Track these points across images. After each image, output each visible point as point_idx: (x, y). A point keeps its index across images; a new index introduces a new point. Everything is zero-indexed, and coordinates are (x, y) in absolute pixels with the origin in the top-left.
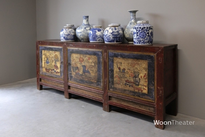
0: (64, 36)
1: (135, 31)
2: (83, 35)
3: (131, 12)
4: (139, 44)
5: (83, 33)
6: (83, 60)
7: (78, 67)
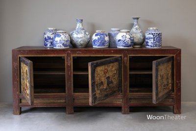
0: (63, 42)
1: (152, 36)
2: (83, 41)
3: (134, 18)
4: (155, 48)
5: (84, 38)
6: (107, 70)
7: (102, 82)
